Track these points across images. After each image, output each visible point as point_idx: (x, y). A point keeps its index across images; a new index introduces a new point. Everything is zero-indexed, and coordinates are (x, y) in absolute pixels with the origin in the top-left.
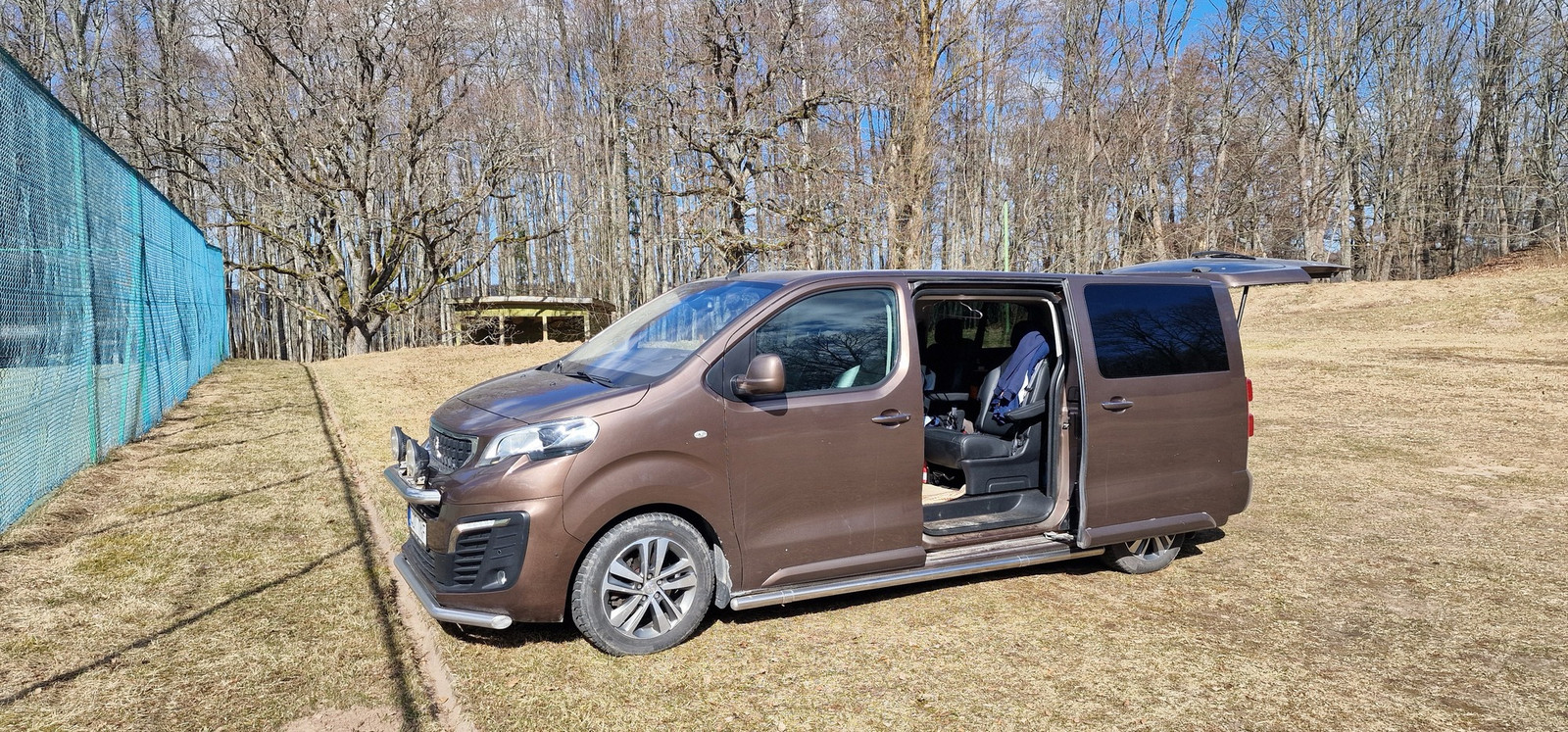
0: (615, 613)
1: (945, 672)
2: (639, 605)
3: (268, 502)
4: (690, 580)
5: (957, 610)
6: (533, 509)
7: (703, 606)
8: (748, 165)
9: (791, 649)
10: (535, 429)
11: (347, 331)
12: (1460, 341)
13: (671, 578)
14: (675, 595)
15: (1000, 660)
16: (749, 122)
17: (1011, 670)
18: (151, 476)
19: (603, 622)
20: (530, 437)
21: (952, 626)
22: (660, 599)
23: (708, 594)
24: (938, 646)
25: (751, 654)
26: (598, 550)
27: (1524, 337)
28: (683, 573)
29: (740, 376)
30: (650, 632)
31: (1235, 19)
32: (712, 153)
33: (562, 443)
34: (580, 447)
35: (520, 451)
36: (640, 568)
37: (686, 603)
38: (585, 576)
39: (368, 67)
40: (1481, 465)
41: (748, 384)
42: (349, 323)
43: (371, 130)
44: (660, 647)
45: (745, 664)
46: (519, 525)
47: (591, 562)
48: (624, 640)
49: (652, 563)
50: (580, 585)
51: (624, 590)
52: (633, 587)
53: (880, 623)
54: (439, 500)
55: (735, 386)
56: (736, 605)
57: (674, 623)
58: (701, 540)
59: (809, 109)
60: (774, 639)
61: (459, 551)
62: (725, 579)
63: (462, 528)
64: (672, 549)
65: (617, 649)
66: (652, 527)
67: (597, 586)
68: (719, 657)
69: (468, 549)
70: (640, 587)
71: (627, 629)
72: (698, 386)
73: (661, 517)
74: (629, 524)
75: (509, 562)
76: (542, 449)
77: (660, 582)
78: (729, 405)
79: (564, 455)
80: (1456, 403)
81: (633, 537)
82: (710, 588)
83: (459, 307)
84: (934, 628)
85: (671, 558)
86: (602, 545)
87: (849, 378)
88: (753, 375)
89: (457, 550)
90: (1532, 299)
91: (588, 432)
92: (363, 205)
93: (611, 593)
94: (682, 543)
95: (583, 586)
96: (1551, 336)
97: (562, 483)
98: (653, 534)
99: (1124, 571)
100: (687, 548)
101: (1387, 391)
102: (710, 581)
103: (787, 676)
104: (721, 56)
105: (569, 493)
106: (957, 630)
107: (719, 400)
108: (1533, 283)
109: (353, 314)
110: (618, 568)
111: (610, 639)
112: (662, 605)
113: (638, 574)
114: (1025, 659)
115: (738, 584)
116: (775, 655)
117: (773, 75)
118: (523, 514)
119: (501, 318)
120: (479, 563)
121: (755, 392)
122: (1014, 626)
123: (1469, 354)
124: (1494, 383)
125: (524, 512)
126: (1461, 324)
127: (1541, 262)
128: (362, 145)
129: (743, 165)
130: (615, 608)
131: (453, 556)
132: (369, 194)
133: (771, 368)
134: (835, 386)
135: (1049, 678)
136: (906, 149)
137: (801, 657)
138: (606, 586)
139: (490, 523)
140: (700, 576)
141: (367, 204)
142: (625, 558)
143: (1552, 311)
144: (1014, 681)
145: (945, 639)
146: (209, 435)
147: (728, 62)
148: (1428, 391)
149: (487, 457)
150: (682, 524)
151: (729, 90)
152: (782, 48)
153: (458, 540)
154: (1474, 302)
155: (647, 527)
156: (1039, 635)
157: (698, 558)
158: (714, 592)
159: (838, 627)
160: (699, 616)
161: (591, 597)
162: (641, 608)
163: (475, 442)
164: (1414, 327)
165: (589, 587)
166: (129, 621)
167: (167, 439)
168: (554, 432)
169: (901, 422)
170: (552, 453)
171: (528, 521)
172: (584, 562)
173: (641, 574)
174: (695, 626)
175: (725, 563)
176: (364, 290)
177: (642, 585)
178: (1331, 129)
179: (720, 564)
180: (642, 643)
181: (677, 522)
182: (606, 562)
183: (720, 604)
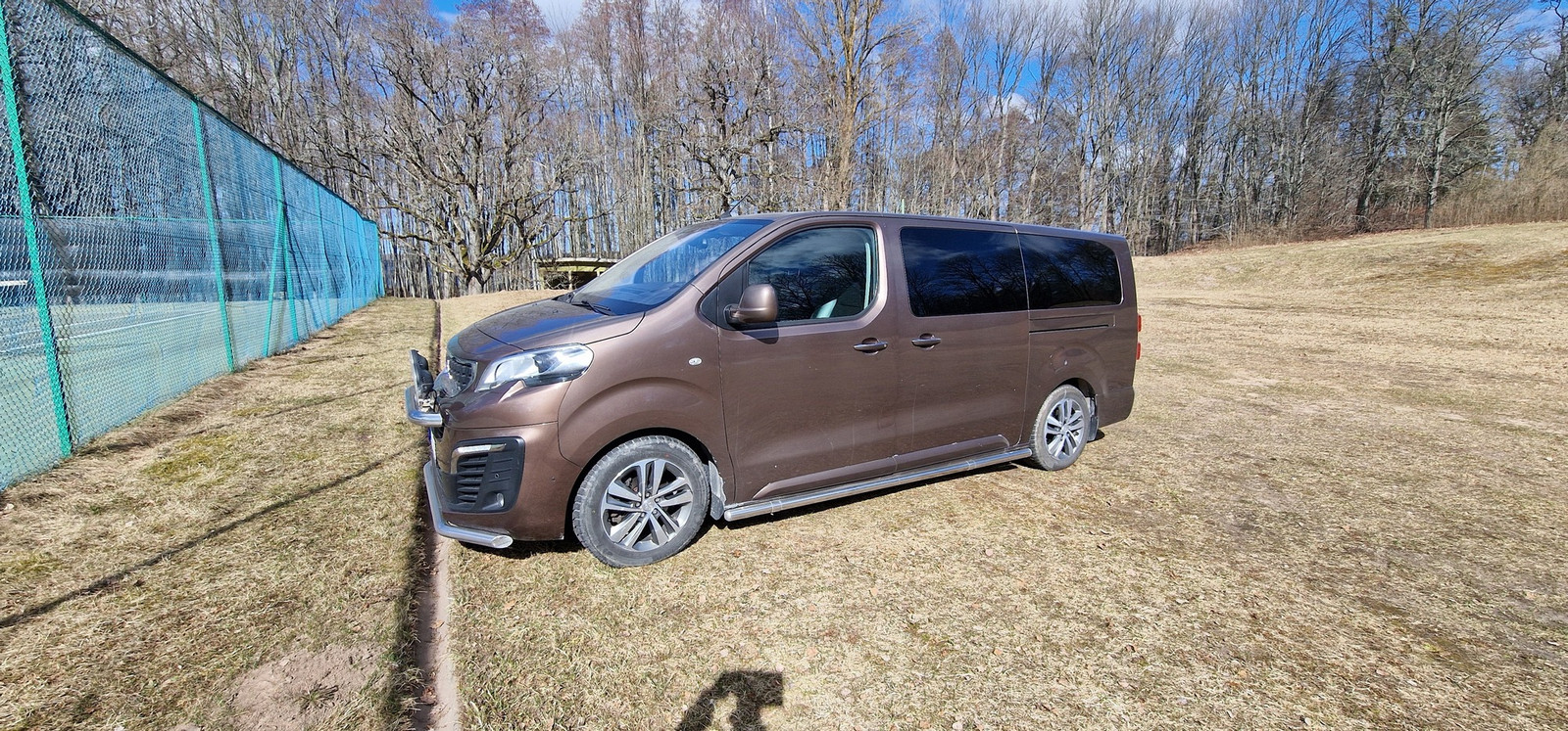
0: (614, 530)
1: (927, 585)
2: (638, 522)
3: (357, 404)
4: (687, 496)
5: (923, 513)
6: (528, 435)
7: (700, 519)
8: (733, 172)
9: (781, 558)
10: (531, 355)
11: (469, 280)
12: (1185, 294)
13: (669, 496)
14: (673, 510)
15: (974, 569)
16: (734, 143)
17: (987, 582)
18: (275, 382)
19: (603, 539)
20: (526, 363)
21: (922, 531)
22: (658, 515)
23: (704, 509)
24: (913, 553)
25: (743, 564)
26: (596, 472)
27: (1222, 292)
28: (680, 491)
29: (734, 305)
30: (649, 545)
31: (1045, 87)
32: (709, 162)
33: (557, 369)
34: (573, 375)
35: (517, 377)
36: (638, 486)
37: (682, 518)
38: (584, 497)
39: (476, 99)
40: (1251, 378)
41: (741, 313)
42: (469, 275)
43: (479, 144)
44: (658, 558)
45: (739, 578)
46: (514, 451)
47: (589, 483)
48: (624, 554)
49: (649, 482)
50: (579, 506)
51: (623, 509)
52: (632, 505)
53: (856, 527)
54: (441, 423)
55: (729, 315)
56: (729, 516)
57: (672, 536)
58: (696, 460)
59: (774, 134)
60: (764, 547)
61: (460, 473)
62: (719, 493)
63: (462, 450)
64: (669, 468)
65: (617, 562)
66: (648, 450)
67: (596, 507)
68: (714, 568)
69: (469, 471)
70: (638, 505)
71: (627, 544)
72: (693, 315)
73: (658, 440)
74: (627, 447)
75: (507, 485)
76: (538, 374)
77: (657, 500)
78: (723, 334)
79: (562, 381)
80: (1207, 334)
81: (631, 460)
82: (705, 503)
83: (541, 265)
84: (906, 531)
85: (668, 477)
86: (600, 468)
87: (826, 310)
88: (746, 304)
89: (458, 471)
90: (1223, 269)
91: (583, 360)
92: (475, 194)
93: (610, 512)
94: (678, 464)
95: (582, 507)
96: (1239, 292)
97: (557, 408)
98: (650, 456)
99: (1043, 469)
100: (683, 468)
101: (1160, 325)
102: (705, 497)
103: (780, 592)
104: (717, 96)
105: (564, 419)
106: (927, 534)
107: (714, 328)
108: (1222, 259)
109: (473, 269)
110: (615, 488)
111: (610, 554)
112: (661, 521)
113: (636, 493)
114: (995, 568)
115: (732, 497)
116: (766, 565)
117: (750, 112)
118: (518, 440)
119: (570, 272)
120: (478, 485)
121: (748, 320)
122: (976, 529)
123: (1195, 302)
124: (1225, 321)
125: (519, 438)
126: (1181, 284)
127: (1219, 247)
128: (474, 155)
129: (730, 170)
130: (615, 524)
131: (456, 477)
132: (480, 188)
133: (764, 297)
134: (815, 317)
135: (1024, 591)
136: (836, 165)
137: (791, 568)
138: (605, 506)
139: (487, 448)
140: (696, 493)
141: (478, 194)
142: (623, 479)
143: (1236, 276)
144: (993, 595)
145: (919, 544)
146: (339, 350)
147: (720, 102)
148: (1185, 325)
149: (486, 382)
150: (678, 446)
151: (720, 121)
152: (756, 94)
153: (458, 462)
154: (1187, 270)
155: (643, 450)
156: (1000, 539)
157: (694, 476)
158: (710, 506)
159: (820, 532)
160: (696, 528)
161: (590, 517)
162: (639, 524)
163: (475, 366)
164: (1153, 285)
165: (587, 508)
166: (156, 530)
167: (305, 352)
168: (551, 358)
169: (879, 350)
170: (546, 379)
171: (523, 446)
172: (583, 483)
173: (640, 494)
174: (691, 537)
175: (720, 481)
176: (478, 253)
177: (641, 503)
178: (1099, 161)
179: (715, 479)
180: (641, 556)
181: (674, 444)
182: (605, 484)
183: (715, 515)
